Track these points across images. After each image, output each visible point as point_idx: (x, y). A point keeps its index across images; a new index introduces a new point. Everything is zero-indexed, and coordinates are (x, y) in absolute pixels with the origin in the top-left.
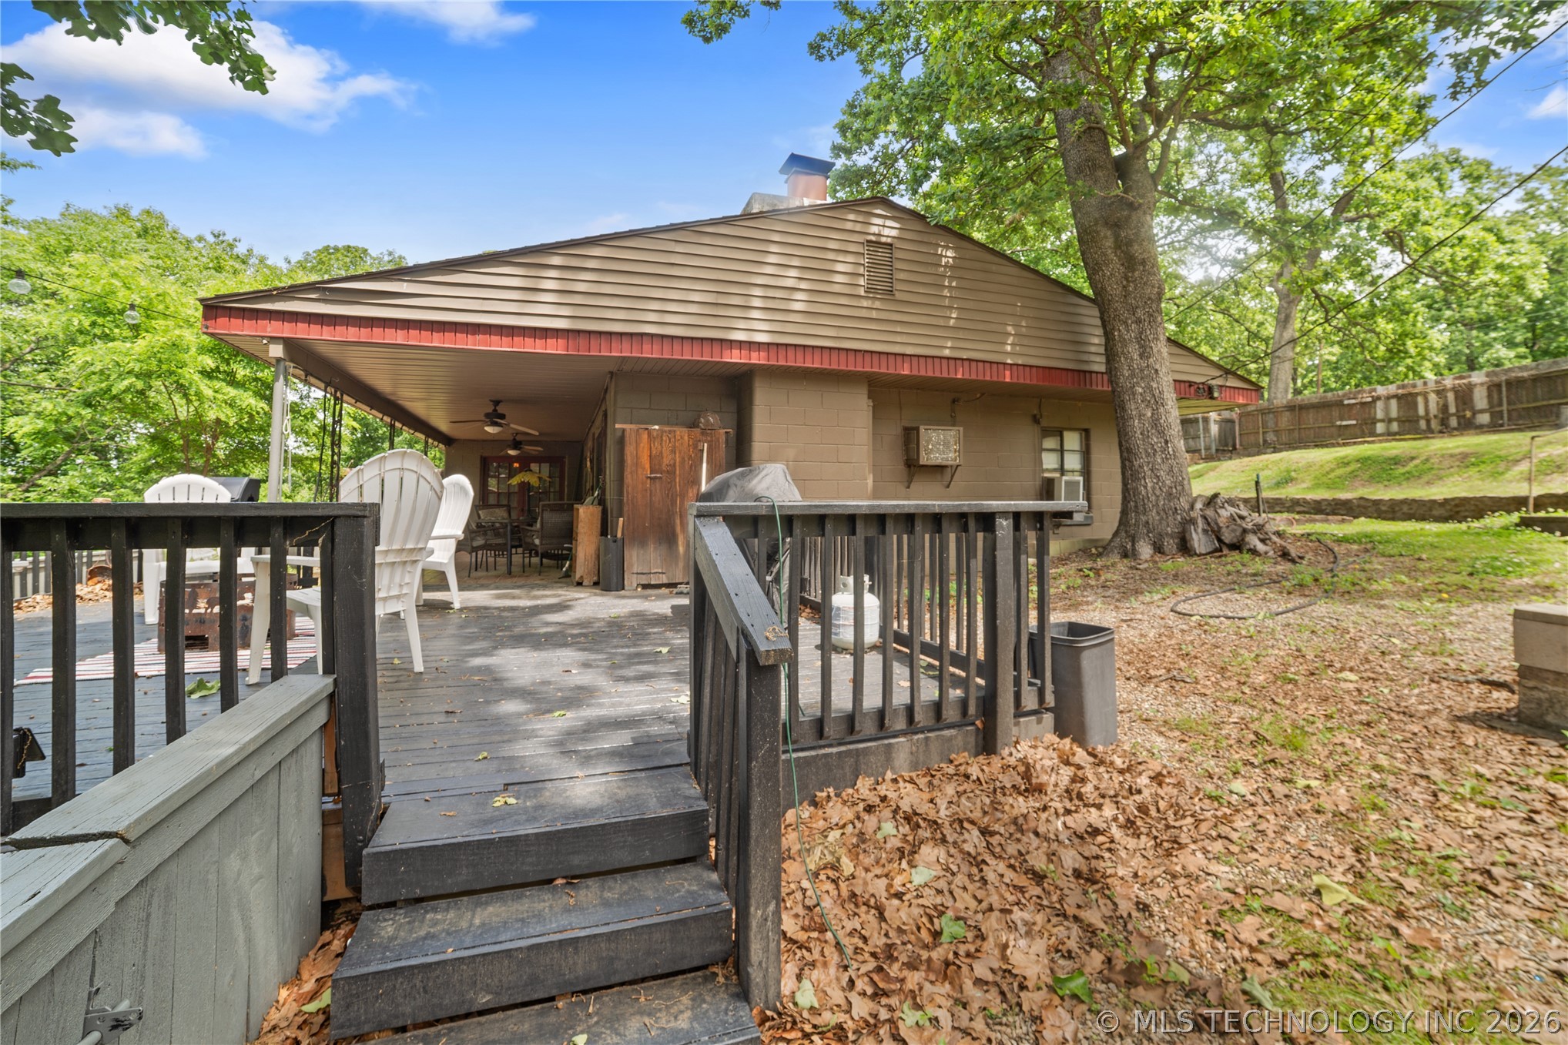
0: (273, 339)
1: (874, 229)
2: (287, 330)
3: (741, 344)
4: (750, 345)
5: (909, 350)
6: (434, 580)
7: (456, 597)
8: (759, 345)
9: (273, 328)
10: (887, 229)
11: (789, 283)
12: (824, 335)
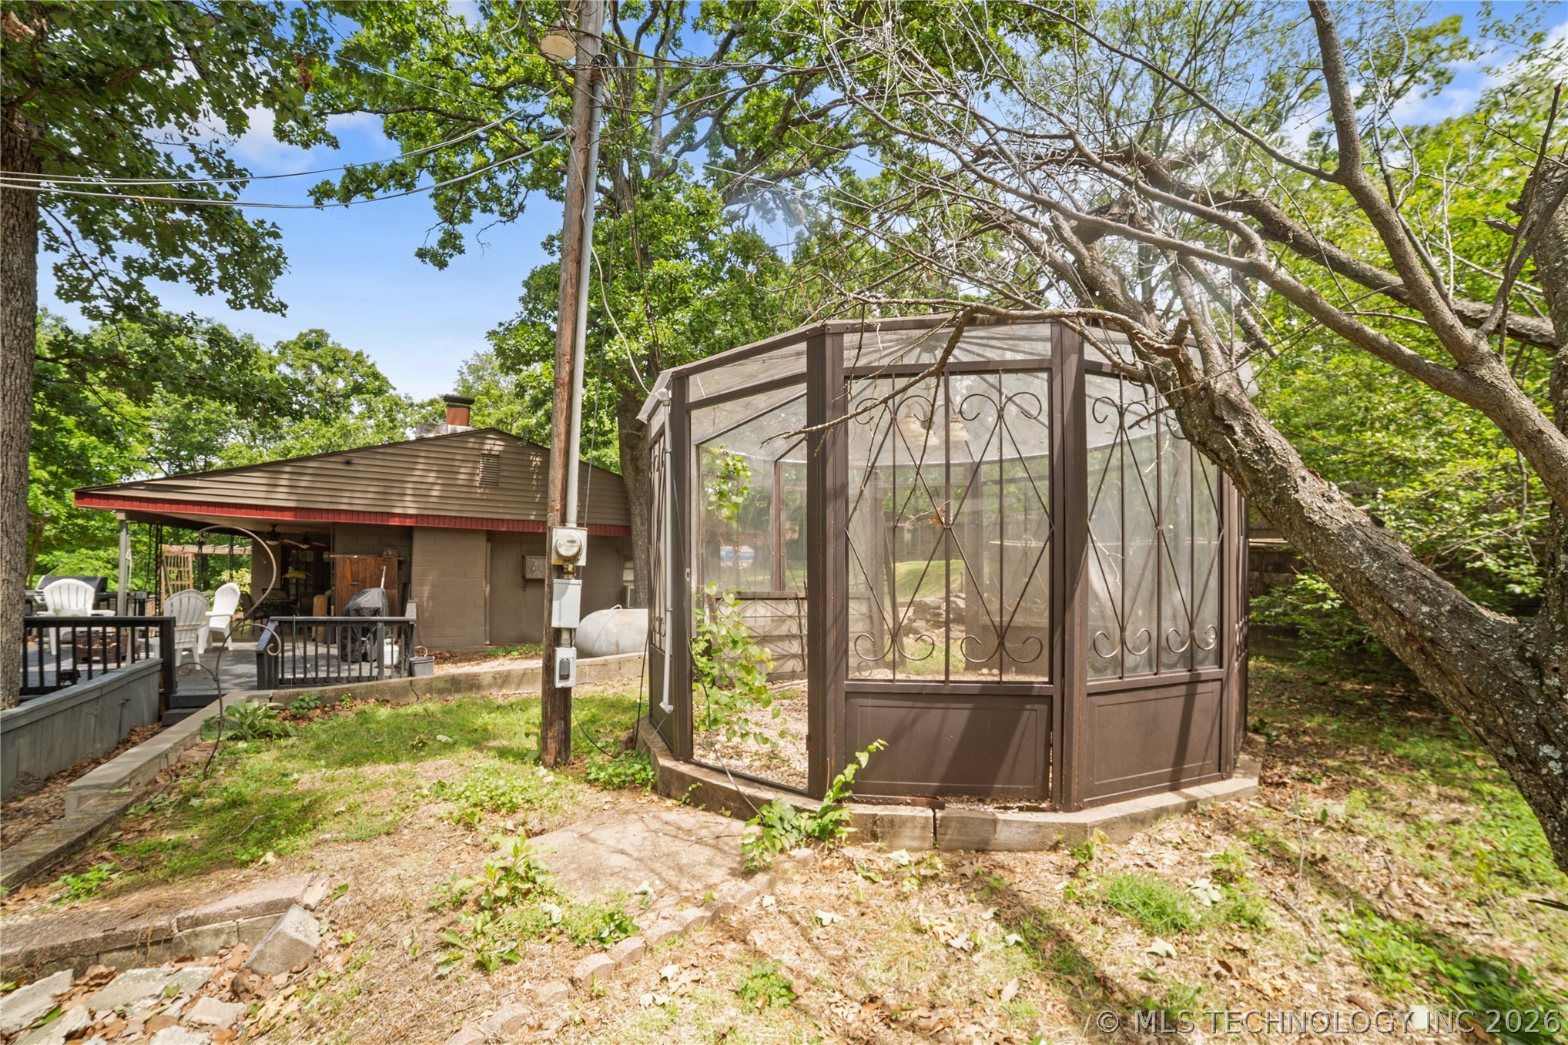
0: (118, 511)
1: (488, 447)
2: (128, 506)
3: (399, 515)
4: (406, 516)
5: (507, 517)
6: (216, 635)
7: (231, 645)
8: (411, 516)
9: (118, 505)
10: (496, 446)
11: (431, 480)
12: (452, 510)
